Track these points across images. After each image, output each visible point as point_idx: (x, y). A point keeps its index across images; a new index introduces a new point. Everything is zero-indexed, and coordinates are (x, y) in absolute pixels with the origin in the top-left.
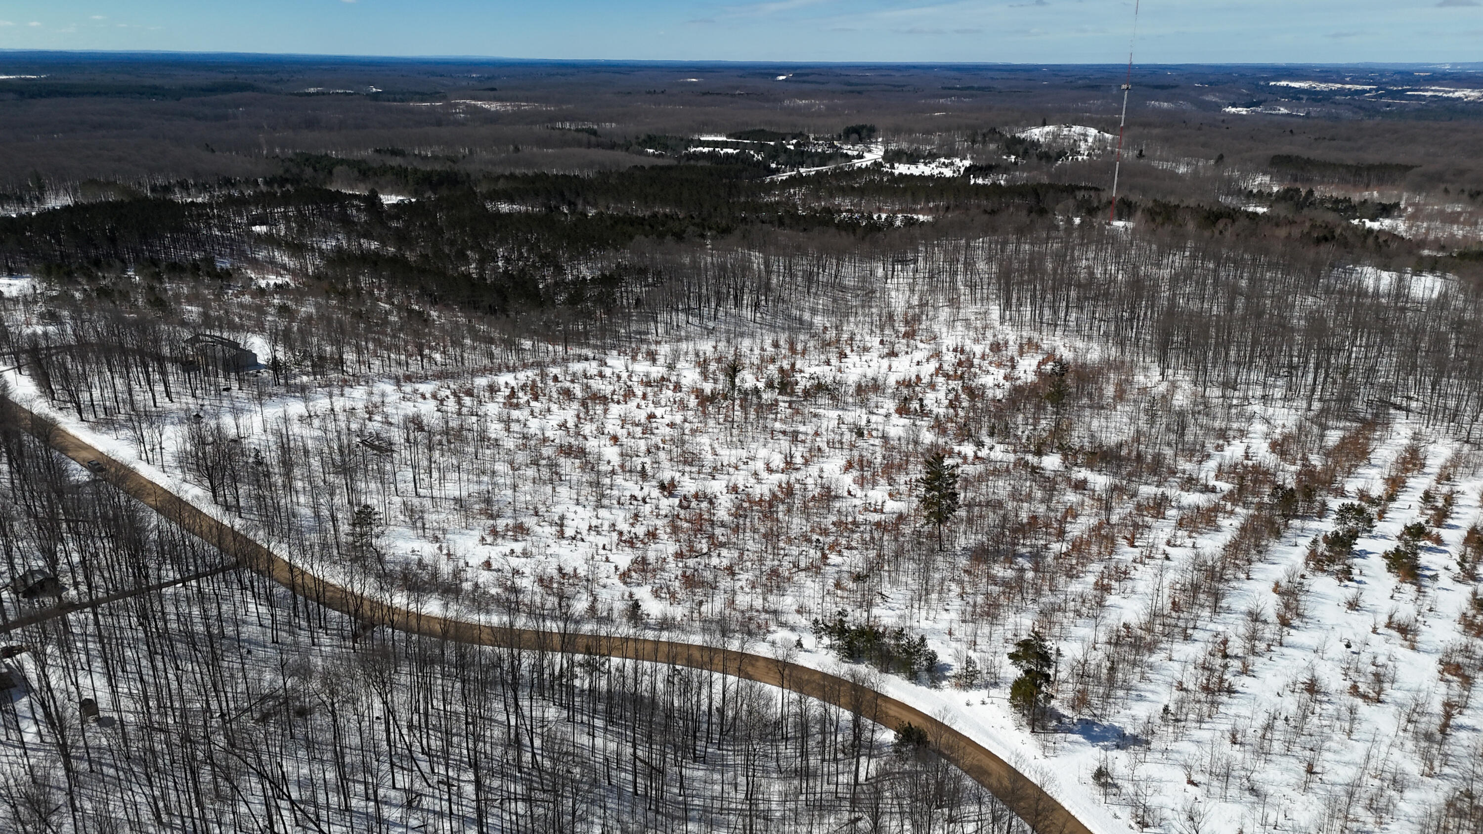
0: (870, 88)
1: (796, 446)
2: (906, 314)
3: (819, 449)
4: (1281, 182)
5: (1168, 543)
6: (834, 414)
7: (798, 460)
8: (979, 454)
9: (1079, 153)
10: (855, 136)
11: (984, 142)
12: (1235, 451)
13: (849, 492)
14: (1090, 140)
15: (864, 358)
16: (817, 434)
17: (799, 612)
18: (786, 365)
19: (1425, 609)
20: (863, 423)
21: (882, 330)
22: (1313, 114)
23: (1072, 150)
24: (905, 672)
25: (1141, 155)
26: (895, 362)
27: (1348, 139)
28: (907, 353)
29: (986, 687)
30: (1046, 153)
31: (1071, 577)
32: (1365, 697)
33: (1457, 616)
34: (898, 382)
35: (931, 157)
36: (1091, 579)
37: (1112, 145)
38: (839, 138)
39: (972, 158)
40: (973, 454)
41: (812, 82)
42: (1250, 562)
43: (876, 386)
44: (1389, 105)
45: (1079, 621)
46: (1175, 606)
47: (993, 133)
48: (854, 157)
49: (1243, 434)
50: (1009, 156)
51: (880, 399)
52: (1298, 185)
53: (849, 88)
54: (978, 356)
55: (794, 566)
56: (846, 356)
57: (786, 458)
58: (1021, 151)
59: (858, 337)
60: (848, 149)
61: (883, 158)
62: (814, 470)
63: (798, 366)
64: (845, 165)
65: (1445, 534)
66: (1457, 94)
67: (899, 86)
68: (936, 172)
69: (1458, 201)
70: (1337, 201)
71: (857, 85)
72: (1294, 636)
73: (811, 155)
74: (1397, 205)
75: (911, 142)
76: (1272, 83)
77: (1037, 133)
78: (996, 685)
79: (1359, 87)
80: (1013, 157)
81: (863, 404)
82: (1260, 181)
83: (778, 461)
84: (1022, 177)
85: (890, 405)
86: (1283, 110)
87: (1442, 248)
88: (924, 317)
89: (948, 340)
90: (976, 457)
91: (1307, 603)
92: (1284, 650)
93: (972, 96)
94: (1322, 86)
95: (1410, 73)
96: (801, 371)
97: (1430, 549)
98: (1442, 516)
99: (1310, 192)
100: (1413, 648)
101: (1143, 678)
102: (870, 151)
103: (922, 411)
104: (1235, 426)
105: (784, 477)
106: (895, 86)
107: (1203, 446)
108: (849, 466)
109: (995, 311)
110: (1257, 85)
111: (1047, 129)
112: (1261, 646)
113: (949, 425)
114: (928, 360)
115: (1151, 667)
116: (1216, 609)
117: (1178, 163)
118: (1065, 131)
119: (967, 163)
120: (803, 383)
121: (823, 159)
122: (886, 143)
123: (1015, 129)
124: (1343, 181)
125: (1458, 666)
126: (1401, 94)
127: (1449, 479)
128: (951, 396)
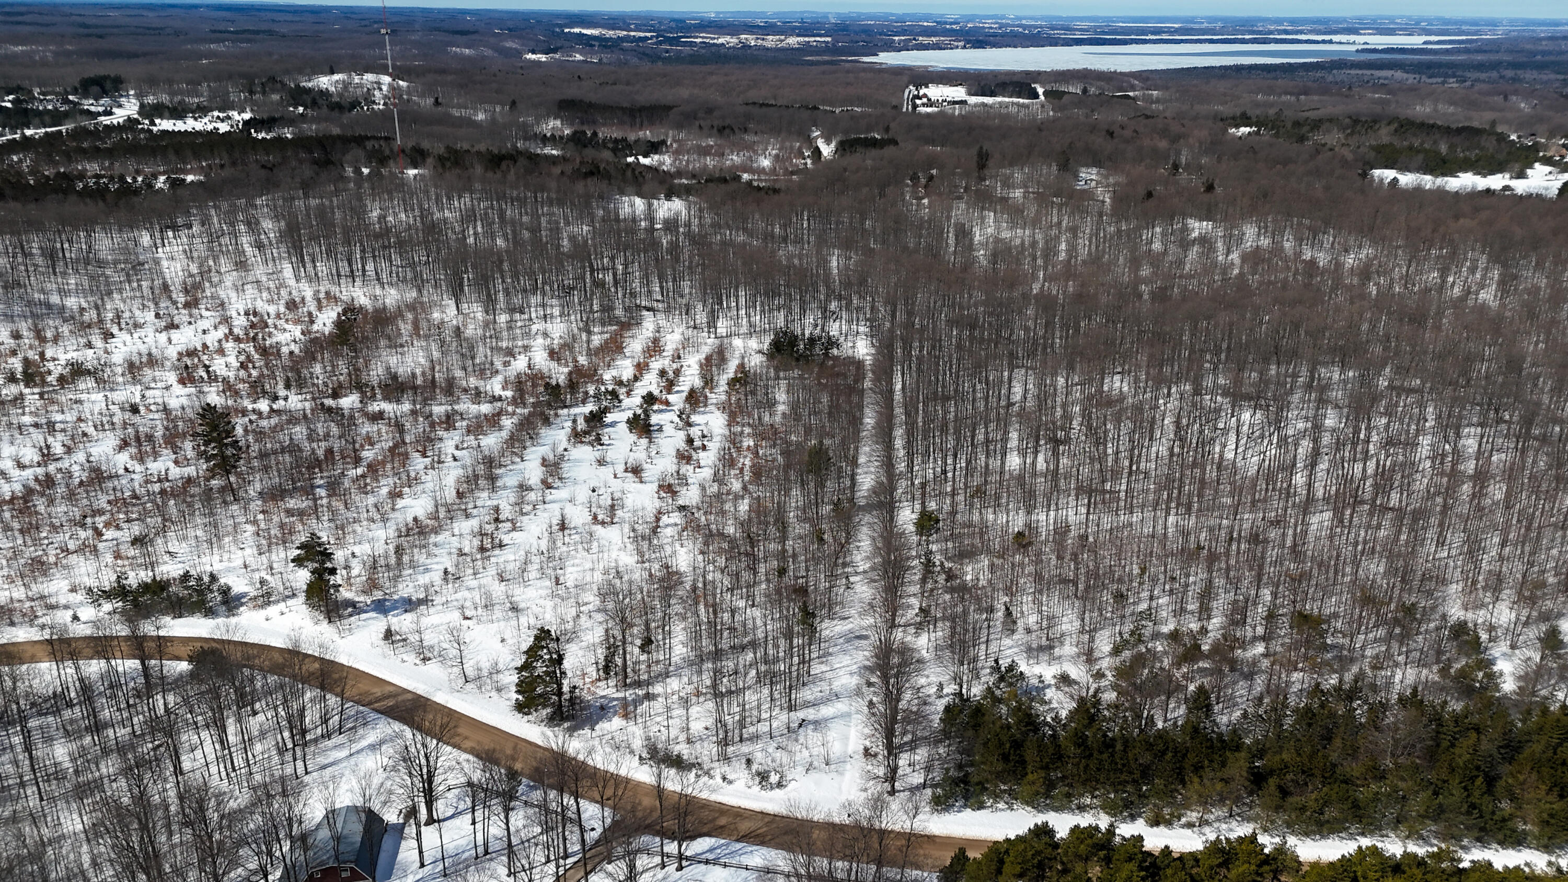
0: (115, 31)
1: (54, 436)
2: (185, 283)
3: (85, 434)
4: (571, 124)
5: (457, 448)
6: (99, 397)
7: (58, 449)
8: (275, 407)
9: (374, 102)
10: (95, 89)
11: (264, 93)
12: (520, 364)
13: (126, 470)
14: (385, 88)
15: (136, 335)
16: (80, 420)
17: (73, 590)
18: (32, 355)
19: (653, 454)
20: (137, 399)
21: (156, 304)
22: (605, 60)
23: (366, 99)
24: (200, 612)
25: (437, 103)
26: (175, 335)
27: (628, 84)
28: (190, 323)
29: (284, 600)
30: (337, 103)
31: (367, 493)
32: (603, 523)
33: (674, 454)
34: (180, 354)
35: (201, 111)
36: (384, 491)
37: (409, 93)
38: (75, 92)
39: (252, 110)
40: (268, 409)
41: (30, 24)
42: (525, 448)
43: (152, 361)
44: (667, 51)
45: (373, 526)
46: (460, 495)
47: (272, 82)
48: (99, 114)
49: (526, 348)
50: (296, 108)
51: (157, 373)
52: (585, 128)
53: (86, 31)
54: (272, 316)
55: (63, 551)
56: (113, 336)
57: (41, 449)
58: (309, 101)
59: (127, 315)
60: (89, 104)
61: (139, 113)
62: (80, 457)
63: (49, 354)
64: (89, 124)
65: (671, 398)
66: (721, 41)
67: (154, 29)
68: (210, 127)
69: (710, 136)
70: (616, 141)
71: (96, 27)
72: (554, 494)
73: (38, 113)
74: (664, 142)
75: (172, 94)
76: (567, 30)
77: (325, 82)
78: (294, 595)
79: (642, 34)
80: (301, 109)
81: (135, 381)
82: (552, 125)
83: (30, 455)
84: (310, 129)
85: (172, 378)
86: (579, 57)
87: (694, 176)
88: (207, 284)
89: (237, 306)
90: (272, 410)
91: (567, 469)
92: (546, 506)
93: (248, 41)
94: (611, 33)
95: (683, 21)
96: (54, 359)
97: (661, 411)
98: (670, 386)
99: (595, 134)
100: (641, 482)
101: (429, 555)
102: (120, 106)
103: (209, 377)
104: (520, 343)
105: (40, 471)
106: (149, 29)
107: (492, 364)
108: (124, 445)
109: (288, 271)
110: (553, 32)
111: (336, 77)
112: (527, 508)
113: (241, 386)
114: (216, 328)
115: (436, 545)
116: (494, 489)
117: (476, 110)
118: (357, 79)
119: (247, 116)
120: (57, 370)
121: (57, 118)
122: (138, 96)
123: (300, 78)
124: (622, 123)
125: (670, 486)
126: (675, 41)
127: (679, 357)
128: (242, 358)
